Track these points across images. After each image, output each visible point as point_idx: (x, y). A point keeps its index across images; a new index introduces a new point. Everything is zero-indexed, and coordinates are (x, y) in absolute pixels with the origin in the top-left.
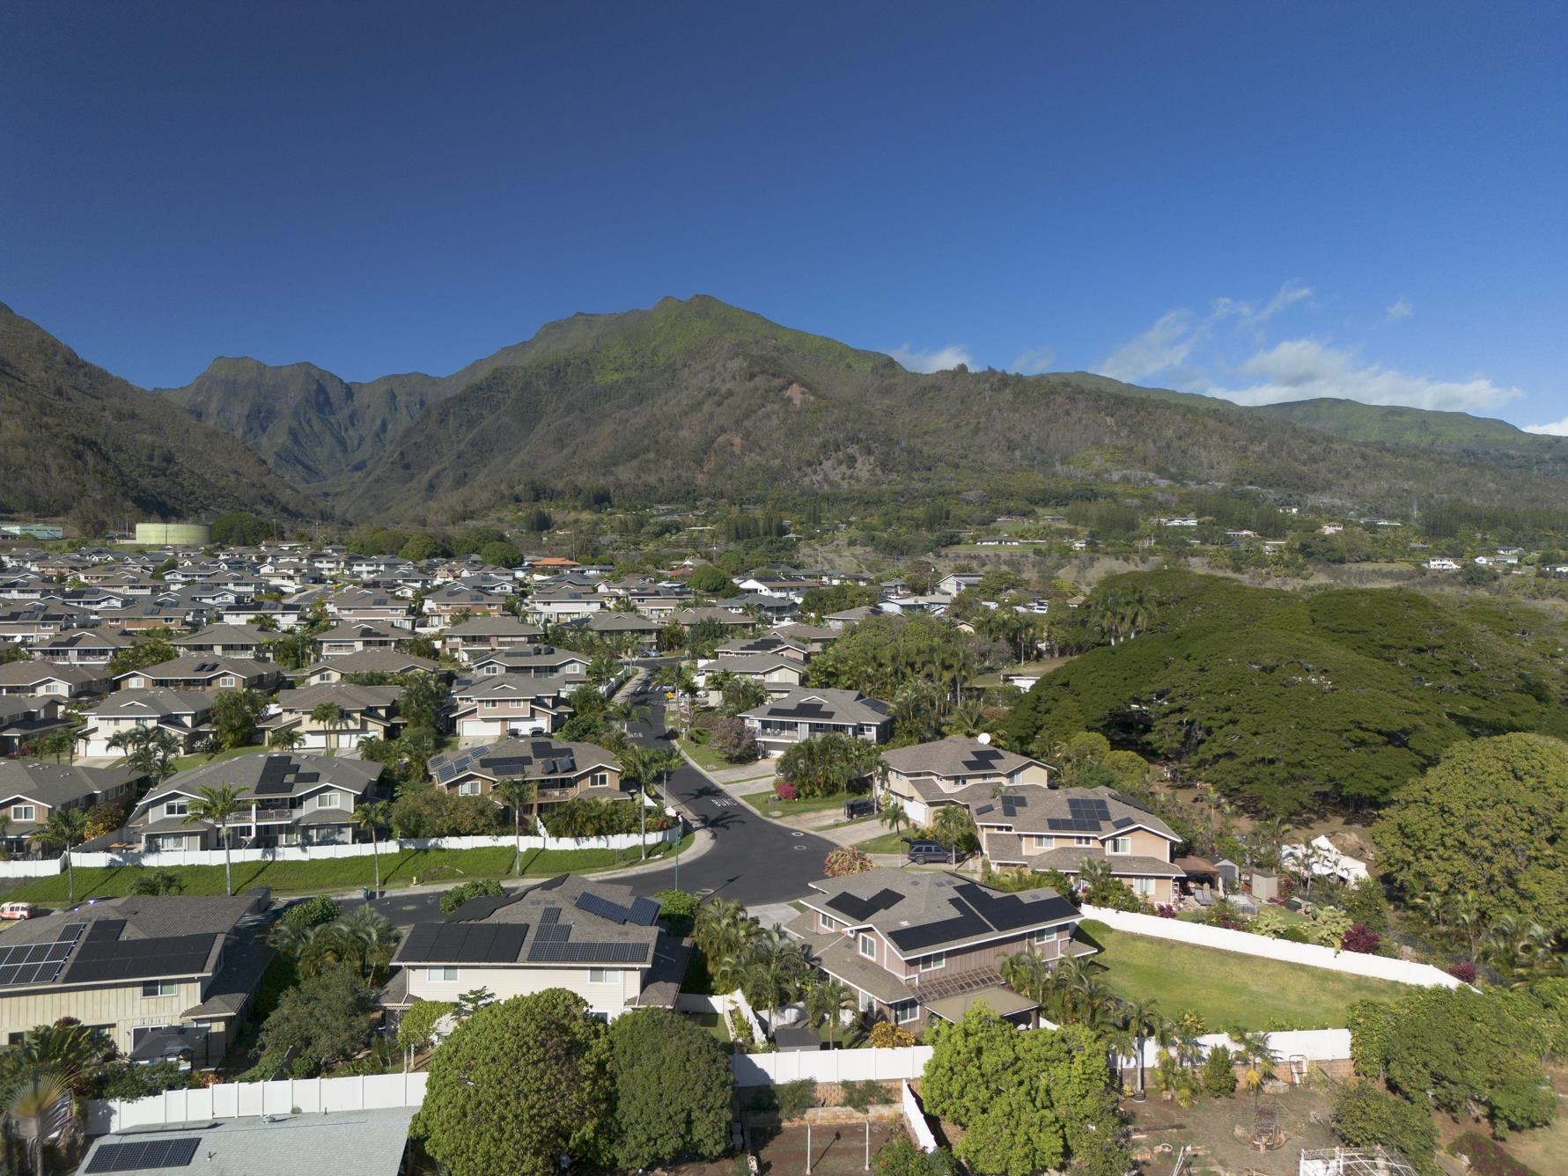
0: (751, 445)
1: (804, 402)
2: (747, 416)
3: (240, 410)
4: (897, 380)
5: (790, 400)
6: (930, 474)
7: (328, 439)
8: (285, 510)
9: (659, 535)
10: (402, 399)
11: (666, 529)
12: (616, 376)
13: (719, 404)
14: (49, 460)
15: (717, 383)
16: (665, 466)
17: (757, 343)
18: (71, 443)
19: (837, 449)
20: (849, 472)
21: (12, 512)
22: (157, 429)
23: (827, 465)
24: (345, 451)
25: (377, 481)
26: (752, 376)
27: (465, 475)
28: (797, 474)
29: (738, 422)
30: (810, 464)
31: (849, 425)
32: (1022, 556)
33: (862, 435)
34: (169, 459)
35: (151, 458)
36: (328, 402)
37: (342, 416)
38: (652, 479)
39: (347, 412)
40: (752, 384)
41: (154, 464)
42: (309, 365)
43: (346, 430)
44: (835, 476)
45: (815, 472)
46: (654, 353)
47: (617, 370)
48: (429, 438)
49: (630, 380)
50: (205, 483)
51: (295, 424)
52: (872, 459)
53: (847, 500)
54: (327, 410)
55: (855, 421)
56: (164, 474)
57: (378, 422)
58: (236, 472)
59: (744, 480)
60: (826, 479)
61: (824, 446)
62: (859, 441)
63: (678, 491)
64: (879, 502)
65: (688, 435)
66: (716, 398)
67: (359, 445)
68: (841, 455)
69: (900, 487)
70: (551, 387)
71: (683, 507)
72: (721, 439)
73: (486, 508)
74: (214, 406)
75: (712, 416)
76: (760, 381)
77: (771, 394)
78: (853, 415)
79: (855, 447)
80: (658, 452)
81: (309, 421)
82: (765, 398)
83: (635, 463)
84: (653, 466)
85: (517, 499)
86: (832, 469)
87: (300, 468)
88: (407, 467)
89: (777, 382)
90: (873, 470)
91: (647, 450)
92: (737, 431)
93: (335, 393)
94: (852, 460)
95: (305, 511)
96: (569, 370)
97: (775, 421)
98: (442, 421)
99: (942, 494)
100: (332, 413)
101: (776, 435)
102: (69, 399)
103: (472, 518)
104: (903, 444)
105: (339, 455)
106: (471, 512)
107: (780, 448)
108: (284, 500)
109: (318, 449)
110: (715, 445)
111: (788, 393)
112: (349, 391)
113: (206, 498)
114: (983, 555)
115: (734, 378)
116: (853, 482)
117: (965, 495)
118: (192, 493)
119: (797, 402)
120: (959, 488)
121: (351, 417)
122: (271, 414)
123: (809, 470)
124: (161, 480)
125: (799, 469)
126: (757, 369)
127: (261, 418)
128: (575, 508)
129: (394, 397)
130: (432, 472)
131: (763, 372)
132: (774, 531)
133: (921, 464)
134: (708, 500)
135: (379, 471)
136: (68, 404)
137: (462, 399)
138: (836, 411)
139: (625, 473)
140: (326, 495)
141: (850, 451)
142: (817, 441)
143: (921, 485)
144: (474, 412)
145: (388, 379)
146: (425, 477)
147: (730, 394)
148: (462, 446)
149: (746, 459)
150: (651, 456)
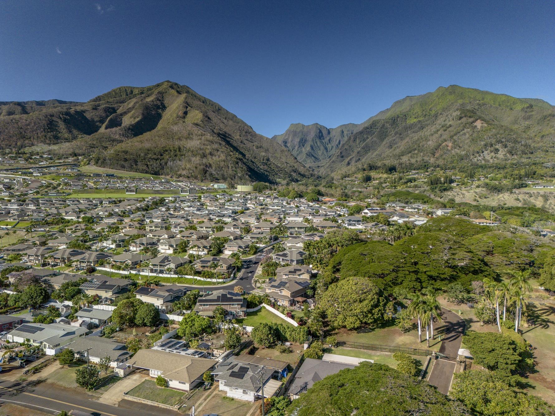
0: (457, 145)
1: (482, 127)
2: (455, 134)
3: (297, 140)
4: (533, 113)
5: (476, 126)
6: (531, 156)
7: (322, 148)
8: (299, 174)
9: (406, 183)
10: (345, 133)
11: (410, 181)
12: (415, 120)
13: (445, 130)
14: (229, 165)
15: (446, 122)
16: (420, 155)
17: (470, 103)
18: (236, 160)
19: (492, 145)
20: (494, 156)
21: (219, 180)
22: (267, 150)
23: (486, 153)
24: (327, 151)
25: (333, 162)
26: (461, 118)
27: (359, 159)
28: (472, 157)
29: (451, 137)
30: (478, 153)
31: (498, 136)
32: (550, 193)
33: (504, 140)
34: (268, 160)
35: (263, 160)
36: (322, 136)
37: (327, 140)
38: (413, 161)
39: (328, 138)
40: (460, 121)
41: (264, 161)
42: (317, 124)
43: (328, 144)
44: (488, 157)
45: (480, 156)
46: (430, 110)
47: (415, 118)
48: (350, 146)
49: (419, 121)
50: (277, 167)
51: (312, 144)
52: (506, 149)
53: (490, 167)
54: (322, 138)
55: (502, 134)
56: (267, 165)
57: (338, 141)
58: (286, 163)
59: (449, 160)
60: (484, 159)
61: (486, 145)
62: (502, 142)
63: (421, 165)
64: (504, 168)
65: (431, 143)
66: (445, 128)
67: (332, 149)
68: (492, 149)
69: (515, 162)
70: (391, 126)
71: (422, 171)
72: (444, 144)
73: (353, 173)
74: (290, 139)
75: (441, 135)
76: (464, 120)
77: (467, 125)
78: (501, 132)
79: (500, 145)
80: (419, 150)
81: (316, 143)
82: (464, 127)
83: (410, 155)
84: (415, 156)
85: (364, 170)
86: (488, 155)
87: (313, 158)
88: (342, 157)
89: (471, 120)
90: (505, 154)
91: (415, 149)
92: (450, 140)
93: (324, 132)
94: (497, 150)
95: (306, 174)
96: (399, 119)
97: (467, 135)
98: (355, 140)
99: (534, 164)
100: (324, 139)
101: (466, 142)
102: (244, 144)
103: (348, 177)
104: (523, 143)
105: (325, 153)
106: (348, 175)
107: (466, 147)
108: (300, 170)
109: (319, 151)
110: (441, 147)
111: (475, 124)
112: (329, 132)
113: (277, 171)
114: (532, 192)
115: (453, 119)
116: (495, 159)
117: (545, 165)
118: (273, 170)
119: (479, 127)
120: (543, 161)
121: (329, 140)
122: (306, 141)
123: (477, 155)
124: (265, 166)
125: (473, 155)
126: (463, 115)
127: (303, 142)
128: (382, 173)
129: (343, 132)
130: (349, 158)
131: (465, 116)
132: (448, 181)
133: (529, 151)
134: (432, 168)
135: (333, 159)
136: (244, 145)
137: (361, 133)
138: (494, 130)
139: (405, 159)
140: (318, 167)
141: (497, 147)
142: (482, 143)
143: (525, 160)
144: (365, 136)
145: (341, 126)
146: (347, 160)
147: (450, 126)
148: (359, 149)
149: (453, 151)
150: (416, 152)
